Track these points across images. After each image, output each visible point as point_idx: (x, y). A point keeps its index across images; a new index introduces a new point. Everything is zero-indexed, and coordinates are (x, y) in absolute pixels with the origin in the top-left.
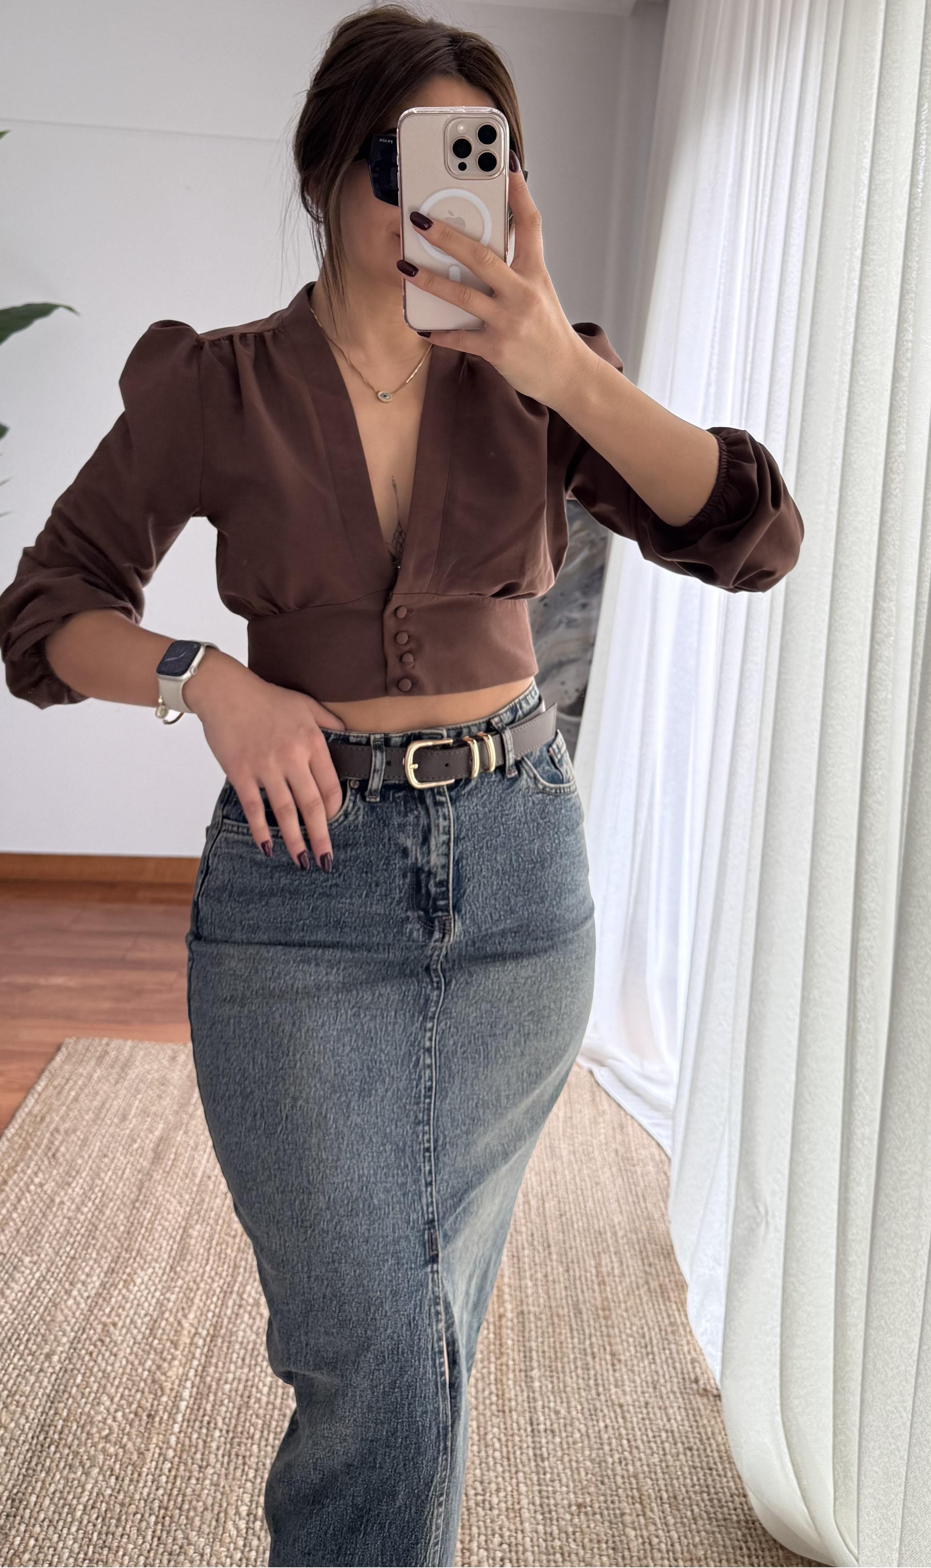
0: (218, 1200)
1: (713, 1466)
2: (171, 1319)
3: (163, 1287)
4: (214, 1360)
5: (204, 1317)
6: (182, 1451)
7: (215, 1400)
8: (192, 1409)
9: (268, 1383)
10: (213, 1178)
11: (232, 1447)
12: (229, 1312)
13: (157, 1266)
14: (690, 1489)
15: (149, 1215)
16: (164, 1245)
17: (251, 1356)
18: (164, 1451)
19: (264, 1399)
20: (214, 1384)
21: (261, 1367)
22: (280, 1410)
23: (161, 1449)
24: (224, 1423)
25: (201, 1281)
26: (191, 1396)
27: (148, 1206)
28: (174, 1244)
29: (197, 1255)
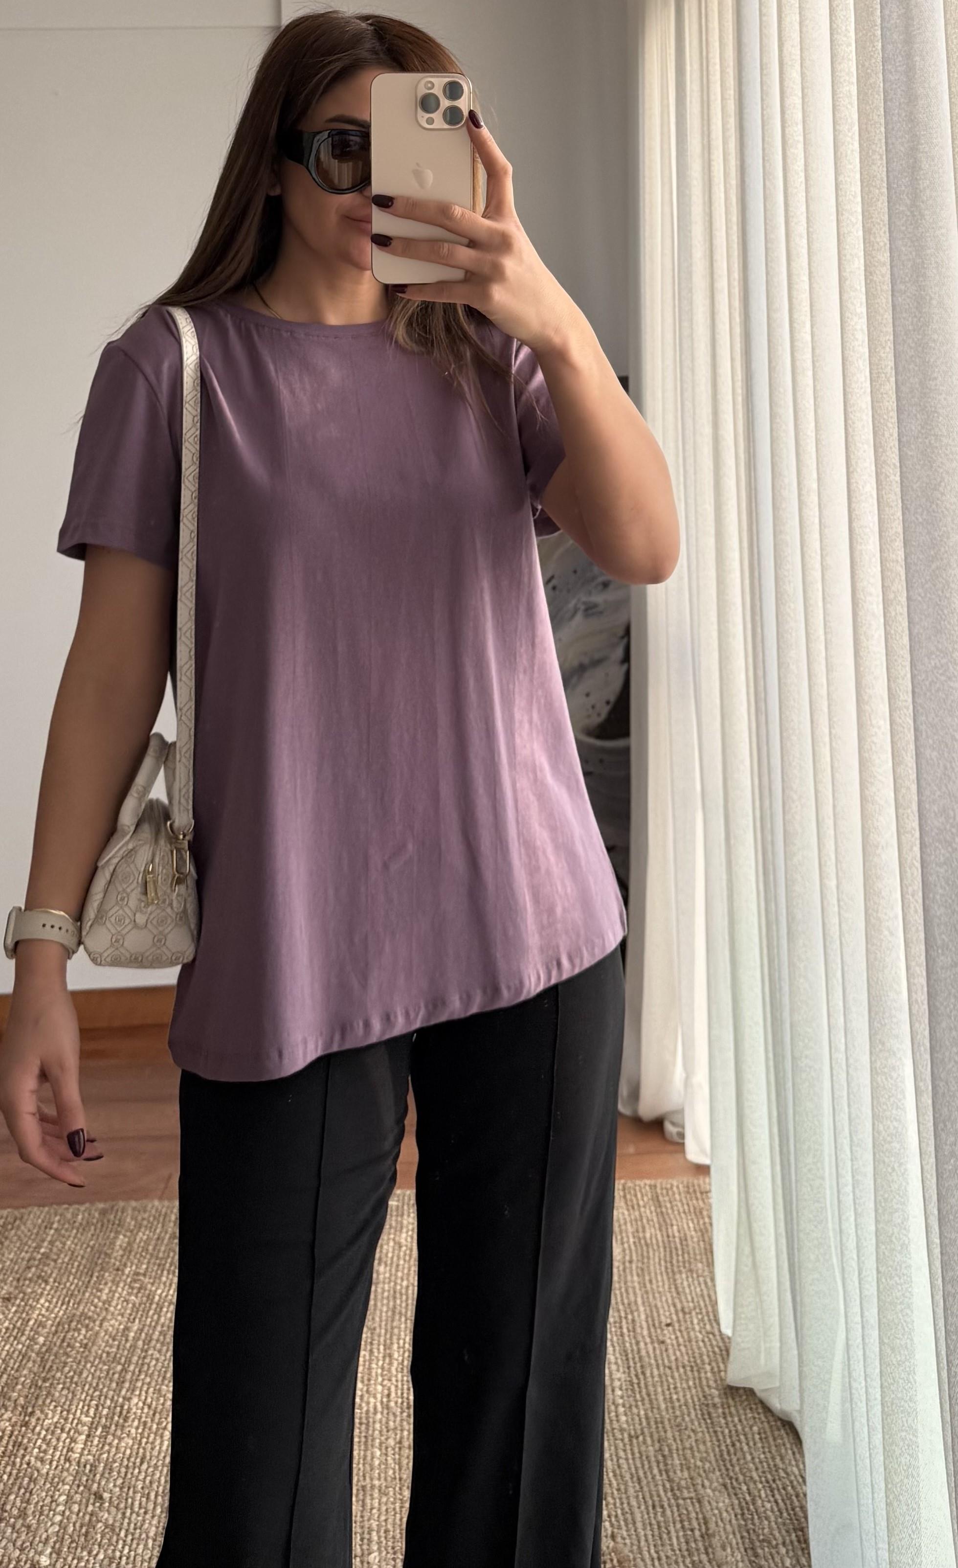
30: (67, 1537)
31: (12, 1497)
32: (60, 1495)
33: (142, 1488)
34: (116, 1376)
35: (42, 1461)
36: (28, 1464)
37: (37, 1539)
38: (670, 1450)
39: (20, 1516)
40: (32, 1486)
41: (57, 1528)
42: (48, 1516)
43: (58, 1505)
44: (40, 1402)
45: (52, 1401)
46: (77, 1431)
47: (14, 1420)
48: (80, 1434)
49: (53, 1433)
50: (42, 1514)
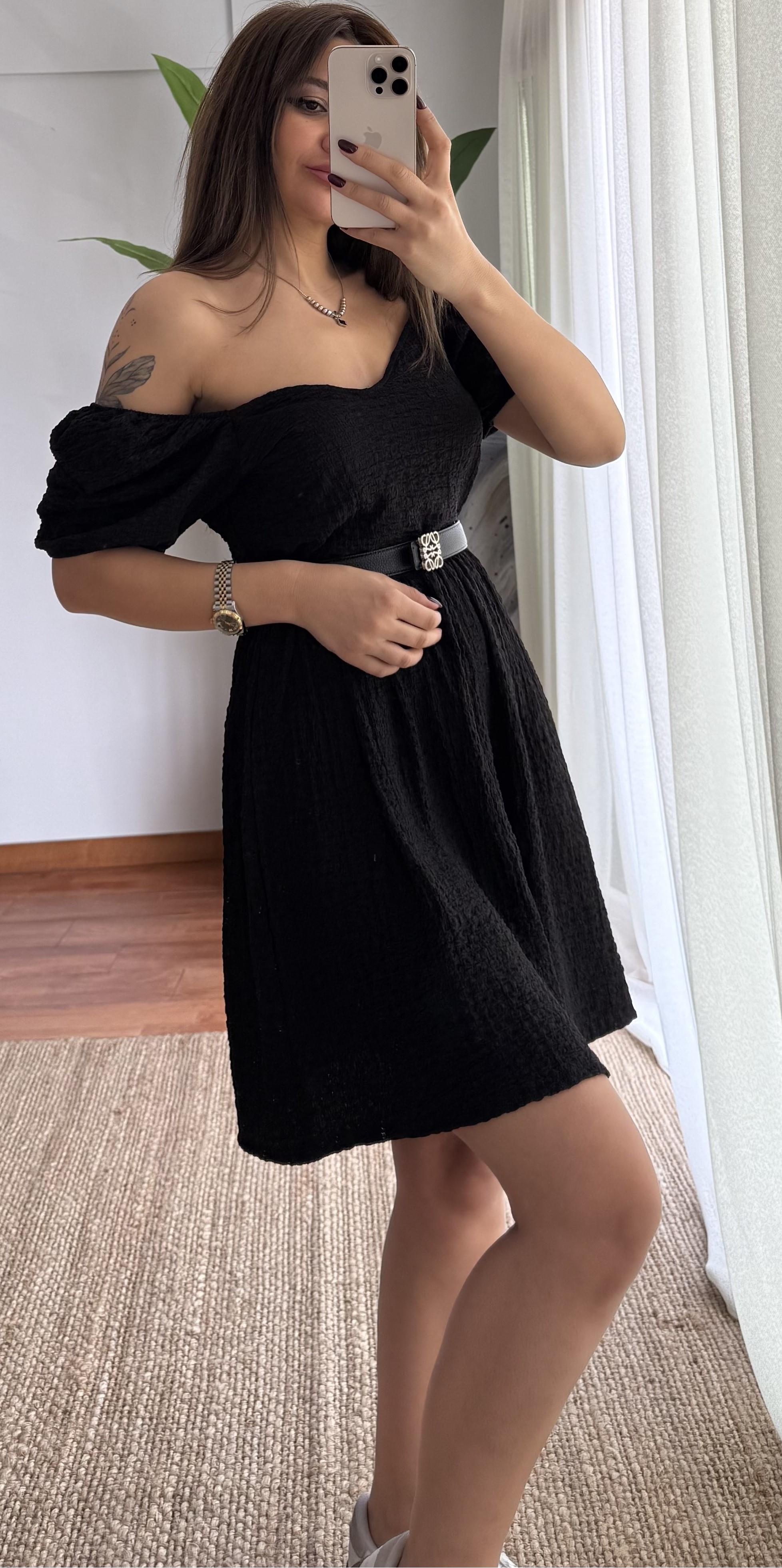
0: (117, 1192)
1: (677, 1396)
2: (80, 1315)
3: (67, 1284)
4: (132, 1351)
5: (114, 1310)
6: (102, 1442)
7: (134, 1390)
8: (111, 1401)
9: (192, 1367)
10: (111, 1171)
11: (156, 1433)
12: (141, 1301)
13: (57, 1264)
14: (652, 1420)
15: (43, 1214)
16: (63, 1243)
17: (171, 1342)
18: (82, 1445)
19: (189, 1382)
20: (133, 1374)
21: (183, 1352)
22: (207, 1393)
23: (79, 1443)
24: (146, 1411)
25: (106, 1274)
26: (108, 1389)
27: (41, 1206)
28: (72, 1240)
29: (99, 1250)
30: (211, 1310)
31: (159, 1275)
32: (199, 1274)
33: (270, 1269)
35: (177, 1246)
36: (166, 1248)
37: (186, 1312)
39: (167, 1291)
40: (174, 1267)
41: (200, 1302)
42: (191, 1292)
43: (199, 1282)
44: (166, 1198)
45: (175, 1197)
46: (202, 1221)
47: (146, 1212)
48: (205, 1224)
49: (182, 1222)
50: (186, 1291)
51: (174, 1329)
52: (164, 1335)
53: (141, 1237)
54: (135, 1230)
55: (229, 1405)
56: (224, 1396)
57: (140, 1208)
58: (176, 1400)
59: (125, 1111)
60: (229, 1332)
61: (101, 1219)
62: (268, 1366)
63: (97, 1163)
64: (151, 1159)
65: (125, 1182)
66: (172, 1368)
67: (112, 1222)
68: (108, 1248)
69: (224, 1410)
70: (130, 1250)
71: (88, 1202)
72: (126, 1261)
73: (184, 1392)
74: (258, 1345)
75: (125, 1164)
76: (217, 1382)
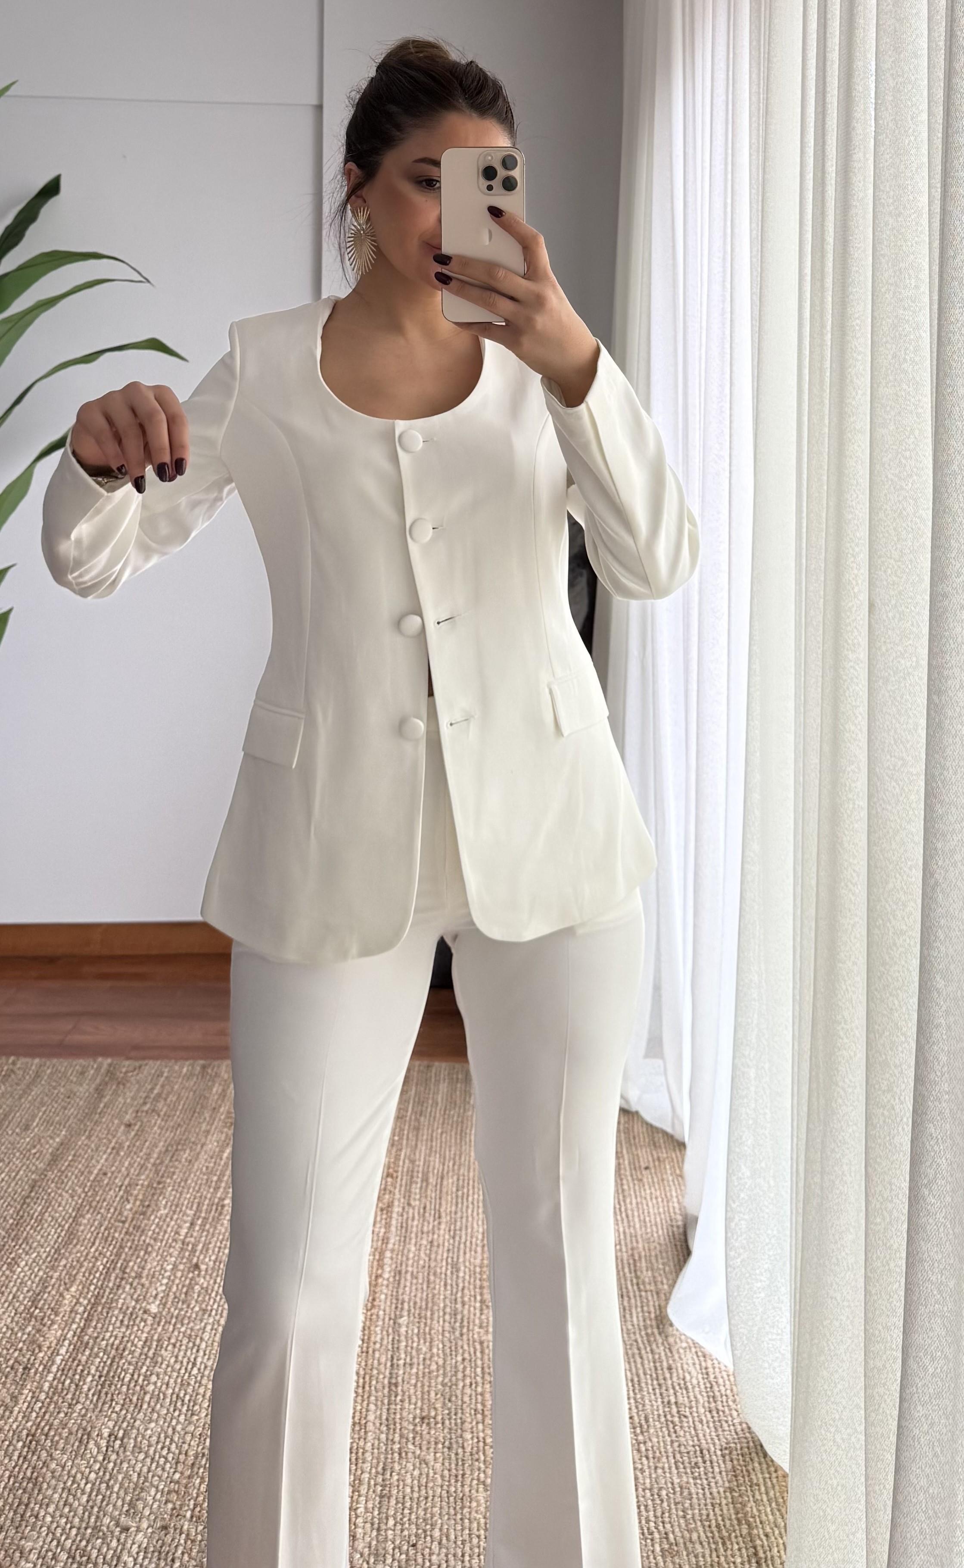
0: (112, 1192)
2: (54, 1292)
4: (94, 1324)
5: (86, 1290)
6: (54, 1394)
7: (90, 1355)
9: (143, 1339)
10: (109, 1175)
12: (111, 1285)
15: (39, 1209)
16: (52, 1233)
17: (129, 1319)
18: (37, 1394)
19: (138, 1351)
20: (91, 1341)
21: (138, 1327)
22: (152, 1359)
23: (34, 1393)
24: (96, 1371)
25: (85, 1260)
26: (67, 1352)
27: (39, 1201)
28: (62, 1231)
29: (84, 1240)
30: (171, 1294)
31: (131, 1264)
32: (167, 1265)
34: (214, 1184)
35: (155, 1240)
36: (144, 1241)
37: (149, 1294)
38: (640, 1257)
39: (136, 1277)
40: (146, 1257)
41: (164, 1288)
42: (158, 1279)
43: (166, 1271)
44: (156, 1197)
45: (164, 1198)
46: (182, 1220)
47: (134, 1210)
48: (185, 1222)
49: (164, 1221)
50: (153, 1277)
51: (134, 1308)
52: (125, 1313)
53: (124, 1230)
54: (121, 1224)
55: (169, 1369)
56: (166, 1362)
57: (128, 1207)
58: (124, 1364)
59: (135, 1125)
60: (183, 1313)
61: (92, 1214)
62: (210, 1342)
63: (99, 1167)
64: (149, 1166)
65: (120, 1184)
66: (126, 1339)
67: (102, 1216)
68: (92, 1240)
69: (165, 1373)
70: (112, 1241)
71: (84, 1199)
72: (105, 1250)
73: (132, 1358)
74: (206, 1324)
75: (123, 1169)
76: (163, 1352)
